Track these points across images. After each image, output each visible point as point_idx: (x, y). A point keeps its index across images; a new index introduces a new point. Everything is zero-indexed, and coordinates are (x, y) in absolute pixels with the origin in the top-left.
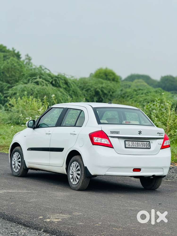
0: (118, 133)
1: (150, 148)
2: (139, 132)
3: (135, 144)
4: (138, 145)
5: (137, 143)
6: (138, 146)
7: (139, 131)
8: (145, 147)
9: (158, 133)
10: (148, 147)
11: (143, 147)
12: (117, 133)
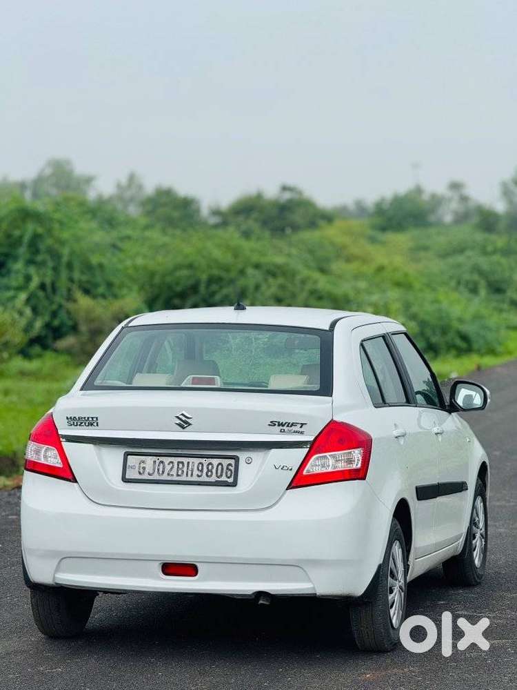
0: (92, 425)
1: (234, 484)
2: (178, 421)
3: (168, 468)
4: (180, 472)
5: (179, 462)
6: (178, 475)
7: (178, 417)
8: (214, 479)
9: (273, 424)
10: (224, 478)
11: (204, 478)
12: (91, 422)
